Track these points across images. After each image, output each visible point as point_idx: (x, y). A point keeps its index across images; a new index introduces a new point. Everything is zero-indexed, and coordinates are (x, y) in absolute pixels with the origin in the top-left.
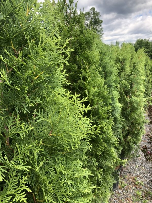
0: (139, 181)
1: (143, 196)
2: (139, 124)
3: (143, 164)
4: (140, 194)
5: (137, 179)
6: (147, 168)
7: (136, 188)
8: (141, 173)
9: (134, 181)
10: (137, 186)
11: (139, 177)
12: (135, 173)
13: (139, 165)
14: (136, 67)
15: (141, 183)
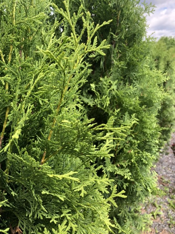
0: (166, 180)
1: (171, 192)
2: (170, 122)
3: (170, 166)
4: (168, 190)
5: (164, 178)
6: (173, 169)
7: (163, 185)
8: (167, 173)
9: (161, 180)
10: (164, 184)
11: (166, 177)
12: (161, 173)
13: (166, 167)
14: (170, 65)
15: (168, 181)
